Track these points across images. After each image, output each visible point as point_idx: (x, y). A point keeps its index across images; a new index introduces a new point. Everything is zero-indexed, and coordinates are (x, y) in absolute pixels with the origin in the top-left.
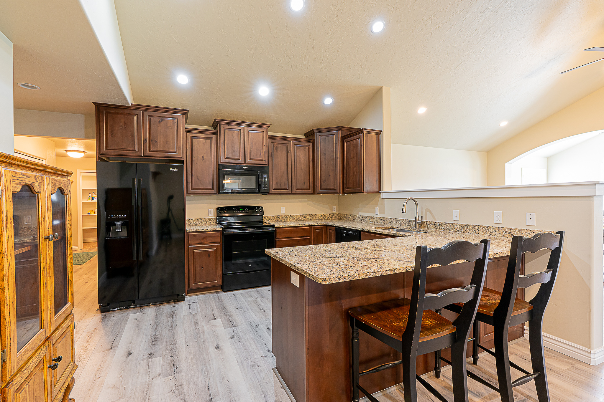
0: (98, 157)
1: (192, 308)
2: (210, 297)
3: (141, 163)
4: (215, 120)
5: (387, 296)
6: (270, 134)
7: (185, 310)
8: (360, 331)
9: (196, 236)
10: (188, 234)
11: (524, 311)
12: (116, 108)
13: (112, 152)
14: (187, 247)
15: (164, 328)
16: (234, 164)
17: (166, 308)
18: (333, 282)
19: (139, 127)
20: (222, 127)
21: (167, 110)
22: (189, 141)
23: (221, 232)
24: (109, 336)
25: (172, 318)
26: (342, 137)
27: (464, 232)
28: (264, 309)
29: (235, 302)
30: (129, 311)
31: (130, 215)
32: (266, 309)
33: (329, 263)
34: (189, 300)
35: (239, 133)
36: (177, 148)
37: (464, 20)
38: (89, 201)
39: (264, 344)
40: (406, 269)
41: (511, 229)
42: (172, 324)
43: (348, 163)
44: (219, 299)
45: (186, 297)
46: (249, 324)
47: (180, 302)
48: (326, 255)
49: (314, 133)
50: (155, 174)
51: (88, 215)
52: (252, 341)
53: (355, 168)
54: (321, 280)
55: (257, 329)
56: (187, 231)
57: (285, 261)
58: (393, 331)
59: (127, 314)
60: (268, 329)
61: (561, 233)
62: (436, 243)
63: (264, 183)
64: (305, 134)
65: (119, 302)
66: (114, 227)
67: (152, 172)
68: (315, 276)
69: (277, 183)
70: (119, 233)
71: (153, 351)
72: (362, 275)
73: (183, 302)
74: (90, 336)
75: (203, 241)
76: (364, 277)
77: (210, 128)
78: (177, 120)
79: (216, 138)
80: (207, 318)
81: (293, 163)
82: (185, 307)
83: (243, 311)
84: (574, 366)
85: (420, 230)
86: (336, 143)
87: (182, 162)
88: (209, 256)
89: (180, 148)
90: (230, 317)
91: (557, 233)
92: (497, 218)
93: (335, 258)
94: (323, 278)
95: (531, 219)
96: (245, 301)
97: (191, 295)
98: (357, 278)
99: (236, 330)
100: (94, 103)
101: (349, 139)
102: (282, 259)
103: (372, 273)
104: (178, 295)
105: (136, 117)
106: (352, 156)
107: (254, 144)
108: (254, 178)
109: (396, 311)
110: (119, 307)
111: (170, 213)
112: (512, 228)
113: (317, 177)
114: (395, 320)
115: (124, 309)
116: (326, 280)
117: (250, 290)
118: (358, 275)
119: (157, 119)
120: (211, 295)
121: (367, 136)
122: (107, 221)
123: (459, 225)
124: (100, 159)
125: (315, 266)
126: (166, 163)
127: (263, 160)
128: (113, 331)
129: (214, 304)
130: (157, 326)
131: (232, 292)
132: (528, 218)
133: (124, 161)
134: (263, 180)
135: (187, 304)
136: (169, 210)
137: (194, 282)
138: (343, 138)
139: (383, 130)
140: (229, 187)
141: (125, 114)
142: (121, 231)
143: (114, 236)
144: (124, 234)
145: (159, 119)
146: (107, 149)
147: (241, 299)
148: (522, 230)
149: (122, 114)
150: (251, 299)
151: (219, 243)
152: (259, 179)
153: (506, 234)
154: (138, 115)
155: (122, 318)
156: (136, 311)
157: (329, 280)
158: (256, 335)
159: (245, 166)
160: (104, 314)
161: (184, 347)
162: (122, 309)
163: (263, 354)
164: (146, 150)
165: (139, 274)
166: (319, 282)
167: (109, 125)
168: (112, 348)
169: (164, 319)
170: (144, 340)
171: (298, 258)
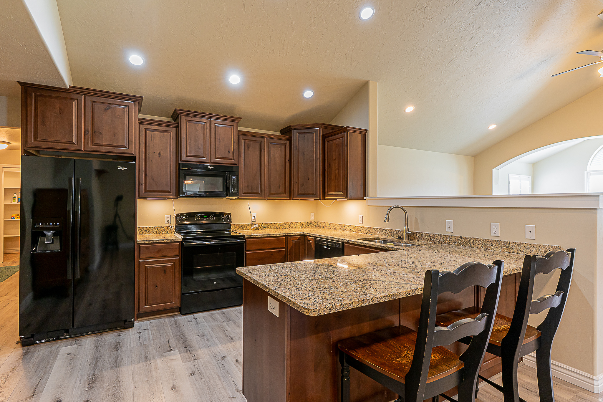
0: (24, 150)
1: (143, 337)
2: (166, 321)
3: (81, 158)
4: (175, 110)
5: (381, 324)
6: (240, 129)
7: (133, 340)
8: (351, 368)
9: (148, 248)
10: (139, 246)
11: (533, 338)
12: (50, 90)
13: (43, 144)
14: (138, 262)
15: (105, 365)
16: (196, 163)
17: (110, 337)
18: (323, 313)
19: (78, 115)
20: (184, 119)
21: (116, 95)
22: (142, 133)
23: (180, 245)
24: (31, 378)
25: (117, 350)
26: (323, 135)
27: (458, 245)
28: (232, 336)
29: (196, 328)
30: (60, 343)
31: (65, 223)
32: (234, 335)
33: (315, 287)
34: (139, 327)
35: (204, 127)
36: (127, 142)
37: (458, 12)
38: (13, 203)
39: (231, 382)
40: (406, 293)
41: (509, 243)
42: (117, 359)
43: (329, 165)
44: (177, 325)
45: (135, 322)
46: (213, 356)
47: (127, 329)
48: (310, 275)
49: (291, 130)
50: (100, 173)
51: (12, 220)
52: (217, 378)
53: (337, 170)
54: (309, 311)
55: (223, 361)
56: (138, 243)
57: (262, 284)
58: (393, 371)
59: (58, 347)
60: (236, 361)
61: (572, 251)
62: (431, 259)
63: (233, 185)
64: (280, 130)
65: (47, 332)
66: (43, 238)
67: (96, 170)
68: (301, 305)
69: (248, 186)
70: (48, 245)
71: (89, 397)
72: (357, 304)
73: (131, 329)
74: (4, 379)
75: (157, 255)
76: (359, 306)
77: (169, 119)
78: (128, 108)
79: (176, 131)
80: (162, 349)
81: (267, 163)
82: (134, 335)
83: (206, 339)
84: (577, 395)
85: (409, 242)
86: (316, 142)
87: (134, 159)
88: (165, 272)
89: (132, 142)
90: (190, 347)
91: (568, 251)
92: (494, 230)
93: (321, 279)
94: (311, 308)
95: (530, 232)
96: (208, 327)
97: (141, 320)
98: (351, 307)
99: (197, 365)
100: (21, 83)
101: (331, 138)
102: (257, 282)
103: (369, 300)
104: (125, 321)
105: (75, 103)
106: (334, 158)
107: (221, 140)
108: (220, 180)
109: (393, 343)
110: (47, 338)
111: (117, 218)
112: (511, 241)
113: (294, 180)
114: (394, 355)
115: (54, 340)
116: (314, 311)
117: (214, 312)
118: (353, 303)
119: (102, 107)
120: (167, 320)
121: (351, 135)
122: (33, 231)
123: (452, 237)
124: (26, 153)
125: (299, 292)
126: (113, 159)
127: (232, 159)
128: (38, 372)
129: (170, 330)
130: (96, 363)
131: (192, 315)
132: (527, 231)
133: (58, 156)
134: (231, 182)
135: (136, 332)
136: (116, 215)
137: (146, 304)
138: (324, 137)
139: (369, 129)
140: (191, 190)
141: (62, 98)
142: (53, 243)
143: (42, 249)
144: (56, 247)
145: (106, 106)
146: (36, 141)
147: (203, 324)
148: (521, 243)
149: (56, 98)
150: (216, 324)
151: (178, 256)
152: (226, 181)
153: (504, 248)
154: (77, 99)
155: (51, 353)
156: (70, 342)
157: (319, 311)
158: (222, 370)
159: (211, 166)
160: (27, 348)
161: (132, 389)
162: (51, 341)
163: (231, 395)
164: (88, 143)
165: (74, 294)
166: (306, 314)
167: (39, 110)
168: (34, 395)
169: (106, 353)
170: (78, 381)
171: (277, 281)
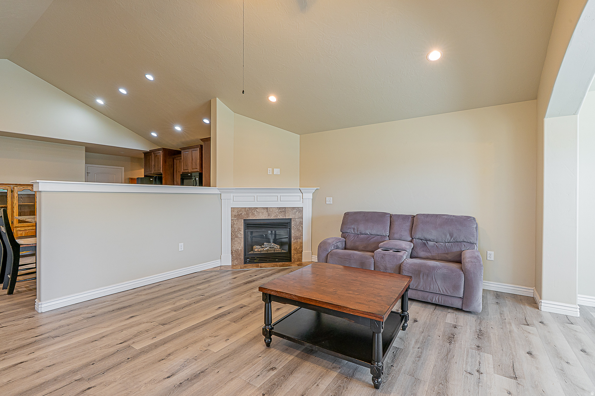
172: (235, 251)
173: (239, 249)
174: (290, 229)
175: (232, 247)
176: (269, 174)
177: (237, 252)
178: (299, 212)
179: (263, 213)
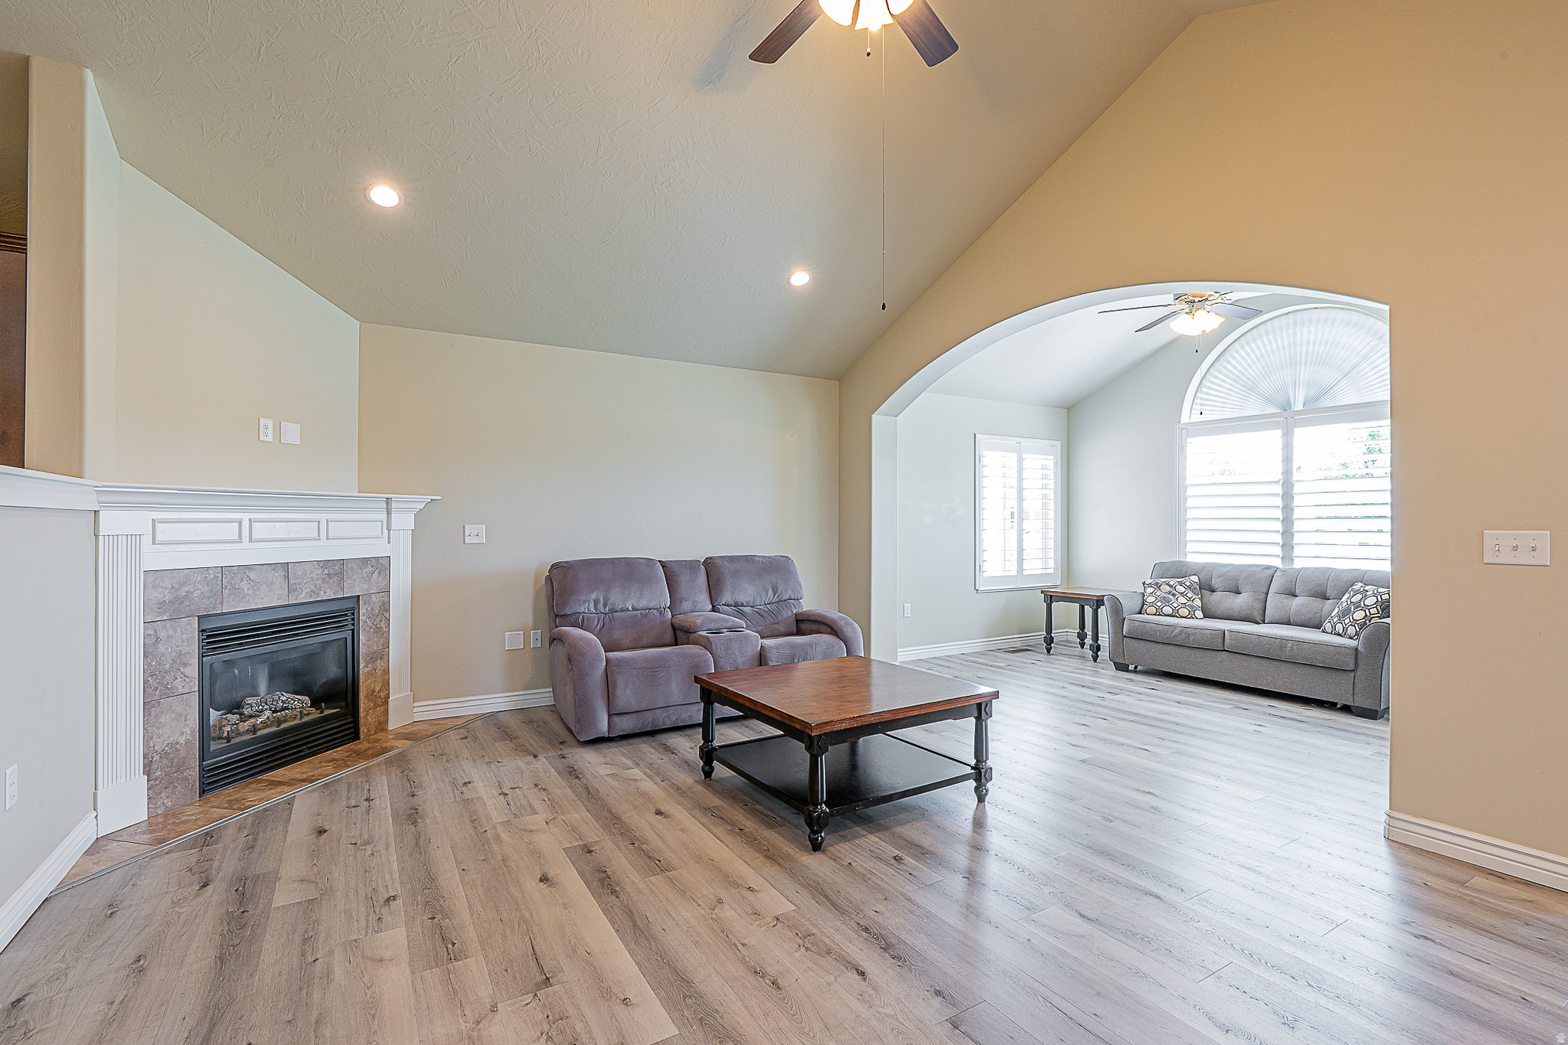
172: (164, 754)
173: (177, 743)
174: (353, 630)
175: (147, 739)
176: (266, 439)
177: (171, 756)
178: (379, 573)
179: (272, 583)
